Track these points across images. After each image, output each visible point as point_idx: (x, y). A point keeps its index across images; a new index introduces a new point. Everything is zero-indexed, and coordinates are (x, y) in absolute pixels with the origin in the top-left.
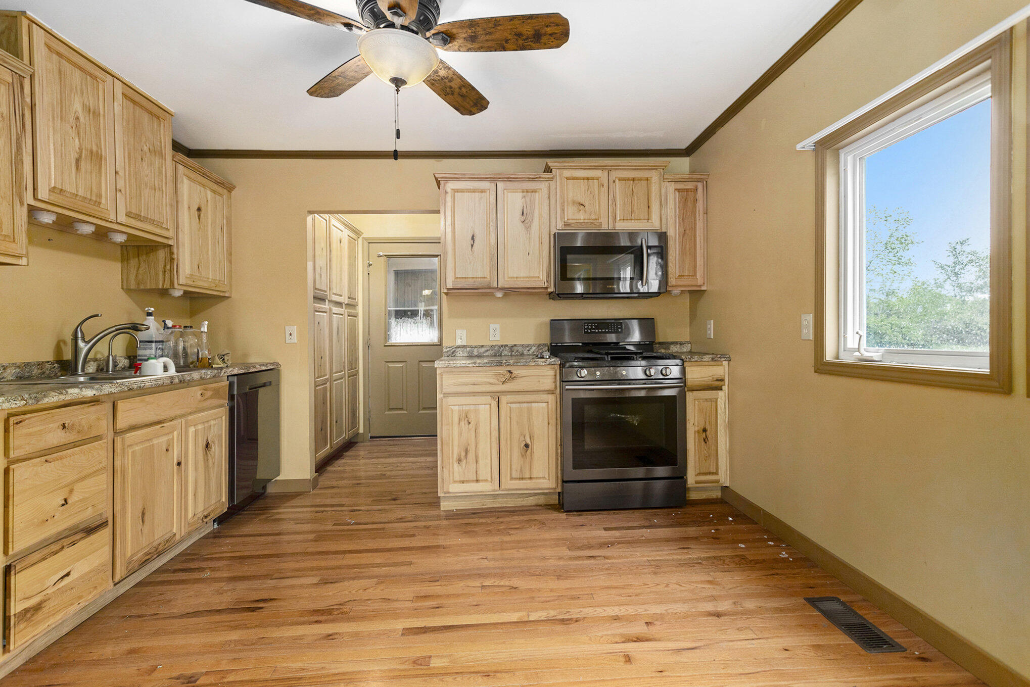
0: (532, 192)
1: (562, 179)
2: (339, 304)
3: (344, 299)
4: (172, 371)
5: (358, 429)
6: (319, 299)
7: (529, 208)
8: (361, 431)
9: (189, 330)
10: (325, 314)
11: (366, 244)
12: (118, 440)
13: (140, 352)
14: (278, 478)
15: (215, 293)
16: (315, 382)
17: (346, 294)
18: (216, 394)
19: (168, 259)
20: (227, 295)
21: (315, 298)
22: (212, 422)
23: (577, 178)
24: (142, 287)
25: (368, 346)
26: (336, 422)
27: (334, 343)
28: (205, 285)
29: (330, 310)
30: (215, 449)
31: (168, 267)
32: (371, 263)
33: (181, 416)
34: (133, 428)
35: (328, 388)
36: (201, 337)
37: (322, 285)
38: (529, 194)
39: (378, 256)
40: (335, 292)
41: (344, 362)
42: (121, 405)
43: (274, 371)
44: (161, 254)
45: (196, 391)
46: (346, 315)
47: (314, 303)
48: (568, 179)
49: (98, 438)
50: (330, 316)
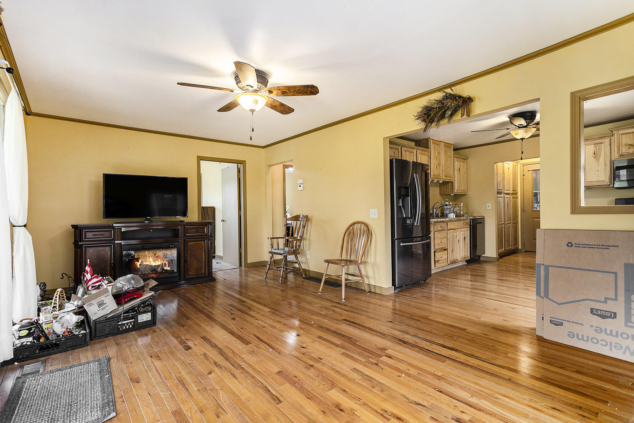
0: (600, 144)
1: (618, 135)
2: (508, 194)
3: (511, 192)
4: (455, 217)
5: (518, 246)
6: (499, 193)
7: (598, 151)
8: (520, 248)
9: (457, 205)
10: (502, 198)
11: (522, 166)
12: (448, 231)
13: (444, 212)
14: (484, 255)
15: (463, 194)
16: (498, 224)
17: (511, 189)
18: (467, 224)
19: (452, 185)
20: (466, 194)
21: (497, 193)
22: (466, 232)
23: (628, 133)
24: (445, 194)
25: (523, 210)
26: (507, 241)
27: (506, 210)
28: (461, 191)
29: (504, 196)
30: (466, 239)
31: (452, 188)
32: (524, 174)
33: (459, 229)
34: (450, 229)
35: (503, 227)
36: (461, 208)
37: (501, 187)
38: (598, 145)
39: (528, 171)
40: (506, 189)
41: (511, 217)
42: (448, 223)
43: (483, 219)
44: (450, 184)
45: (462, 222)
46: (512, 198)
47: (497, 194)
48: (622, 134)
49: (445, 230)
50: (504, 200)
